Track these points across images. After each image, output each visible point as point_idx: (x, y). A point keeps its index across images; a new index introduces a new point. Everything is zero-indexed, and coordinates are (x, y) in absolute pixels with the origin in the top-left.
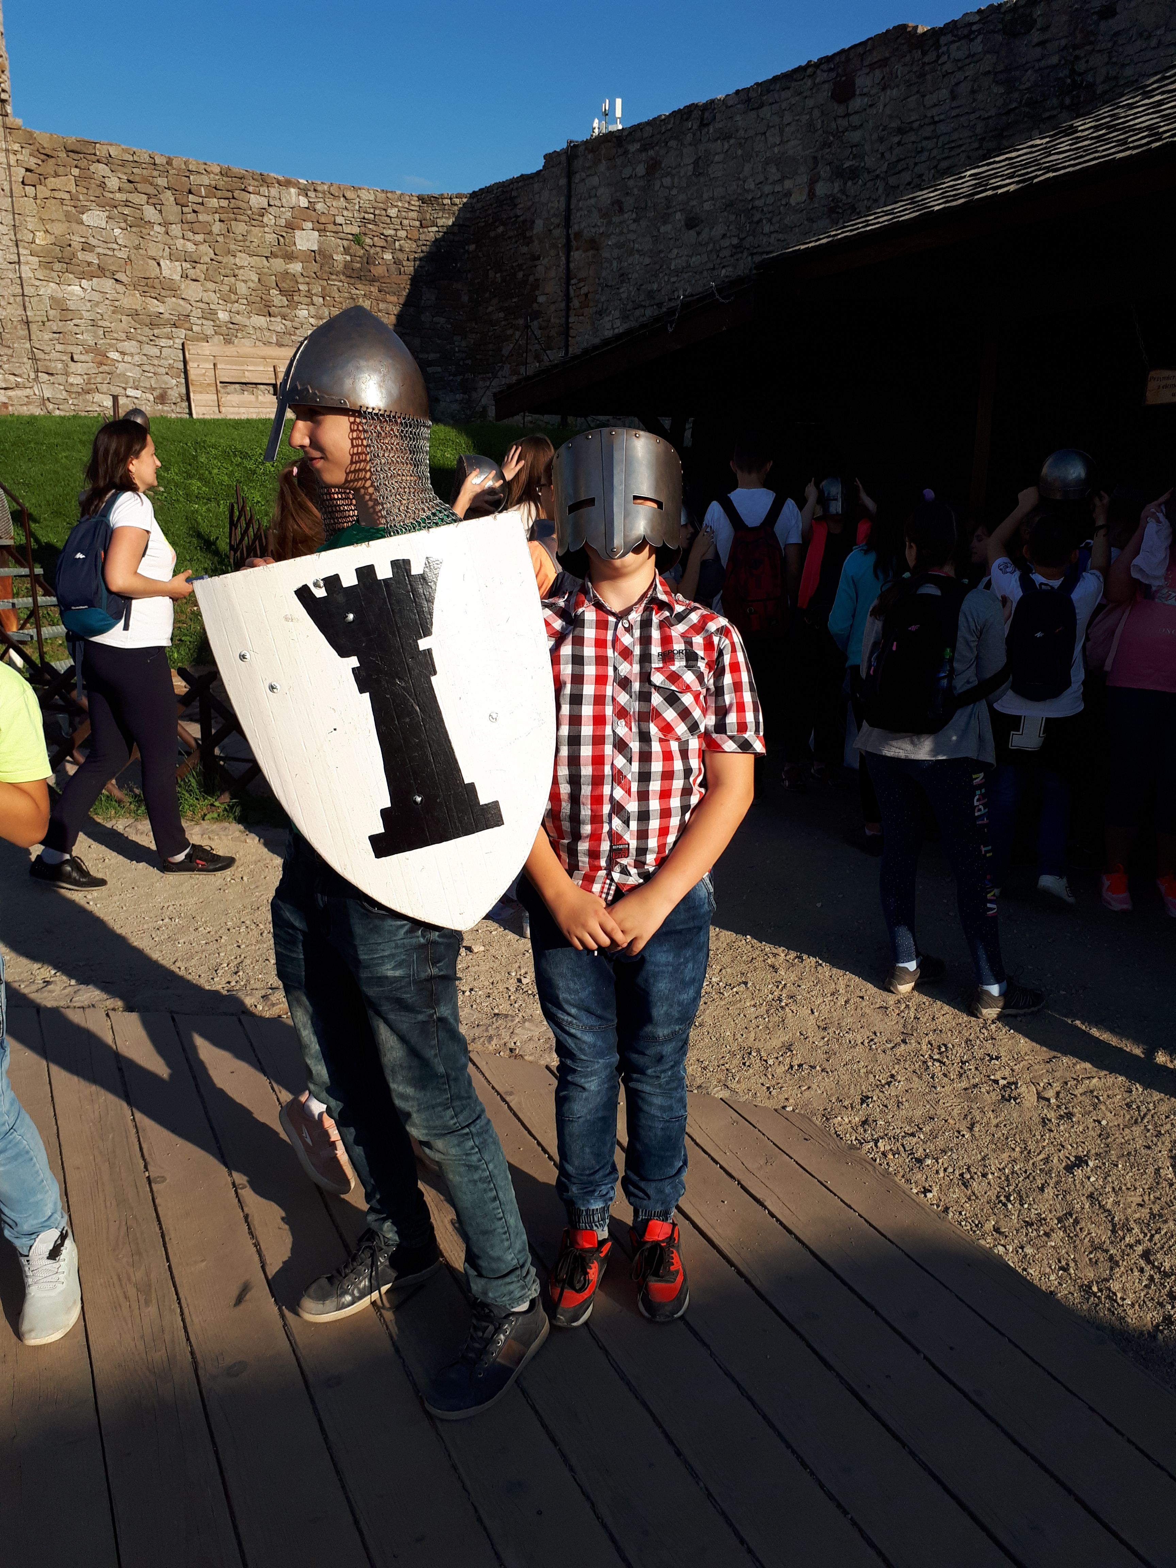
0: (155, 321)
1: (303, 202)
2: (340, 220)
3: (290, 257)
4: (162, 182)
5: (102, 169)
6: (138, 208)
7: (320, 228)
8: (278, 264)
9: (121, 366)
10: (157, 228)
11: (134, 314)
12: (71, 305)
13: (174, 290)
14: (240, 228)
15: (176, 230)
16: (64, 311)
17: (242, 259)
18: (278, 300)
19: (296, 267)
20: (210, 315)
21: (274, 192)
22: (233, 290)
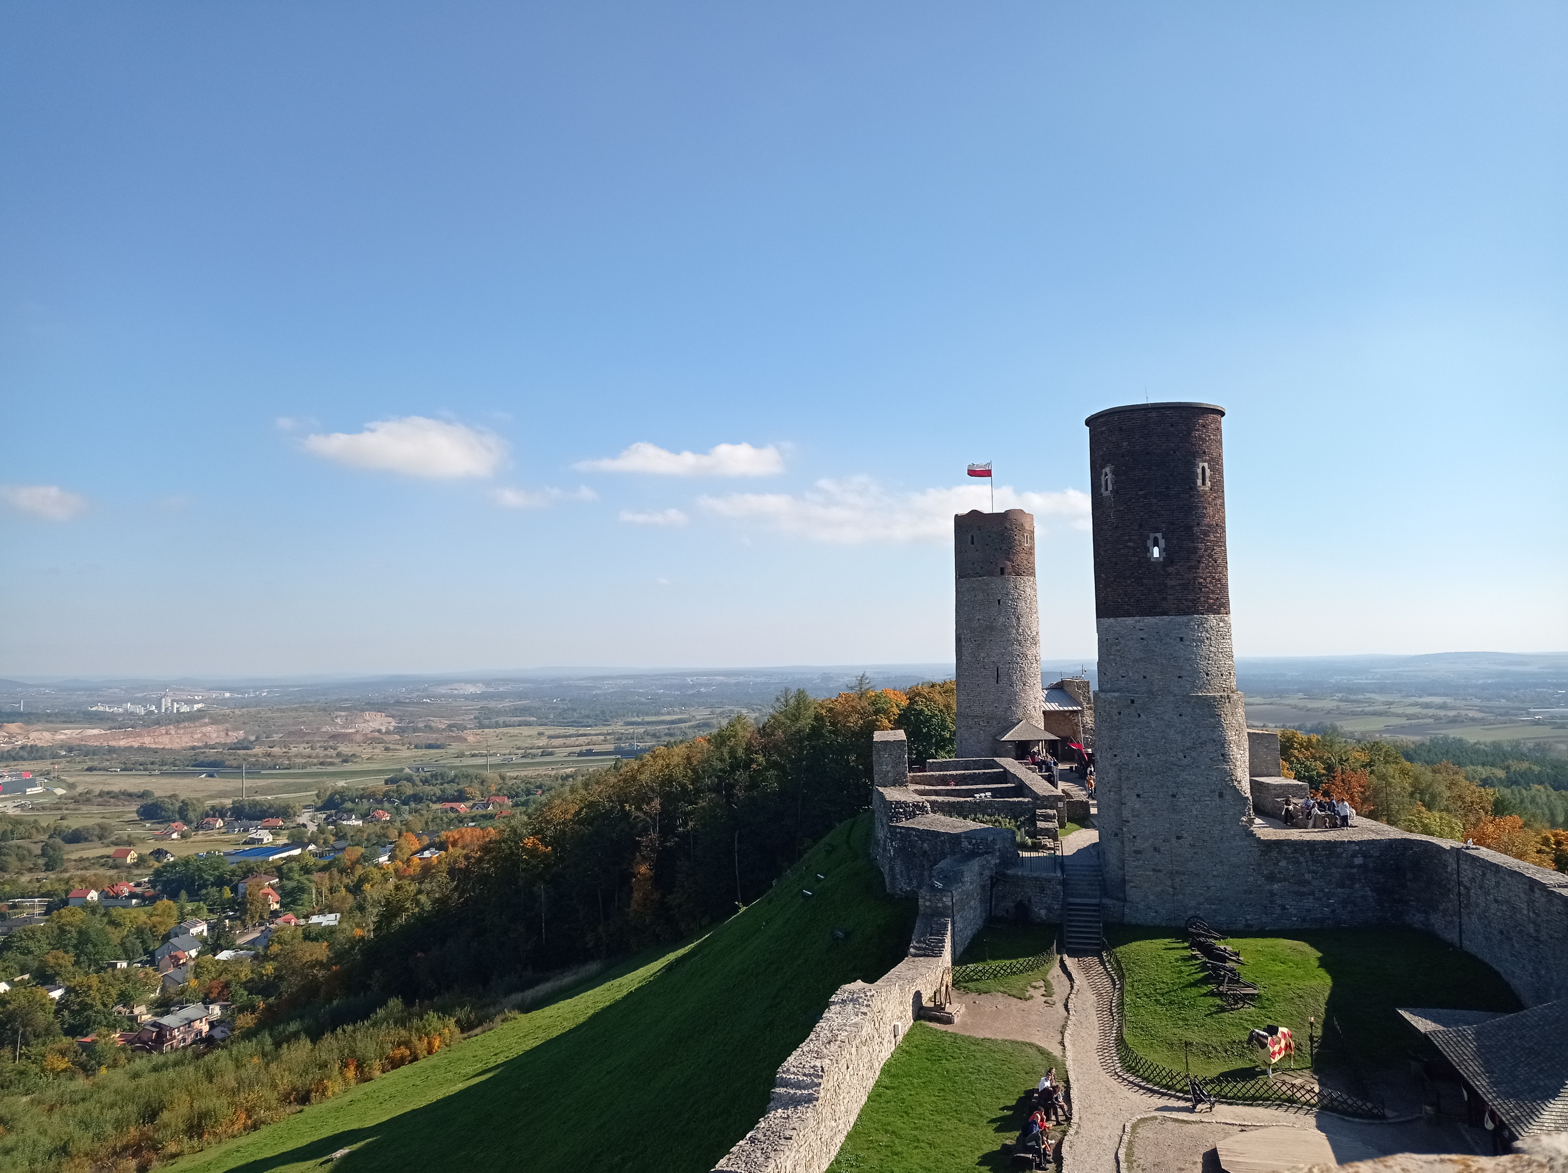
0: (1303, 894)
1: (1357, 848)
2: (1371, 852)
3: (1353, 867)
4: (1306, 849)
5: (1285, 848)
6: (1298, 858)
7: (1365, 857)
8: (1348, 870)
9: (1290, 910)
10: (1304, 864)
11: (1295, 893)
12: (1274, 892)
13: (1309, 883)
14: (1333, 860)
15: (1310, 863)
16: (1272, 894)
17: (1333, 870)
18: (1348, 882)
19: (1355, 870)
20: (1322, 890)
21: (1346, 846)
22: (1330, 881)
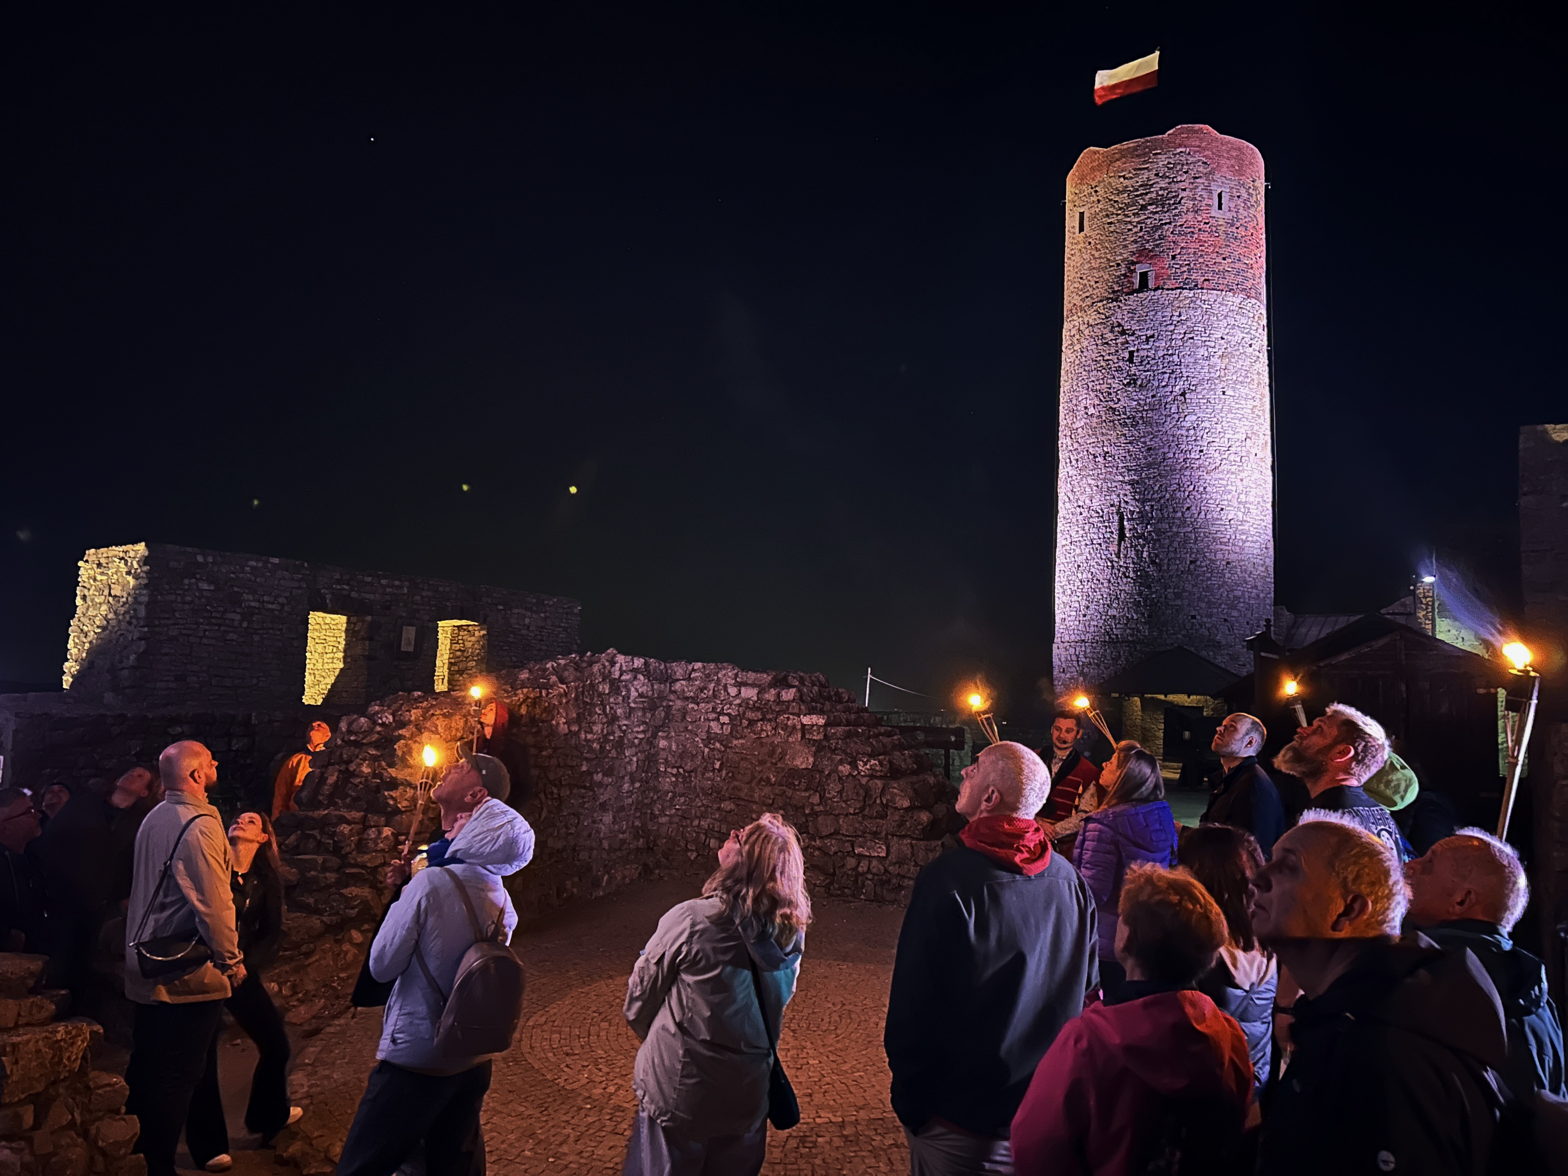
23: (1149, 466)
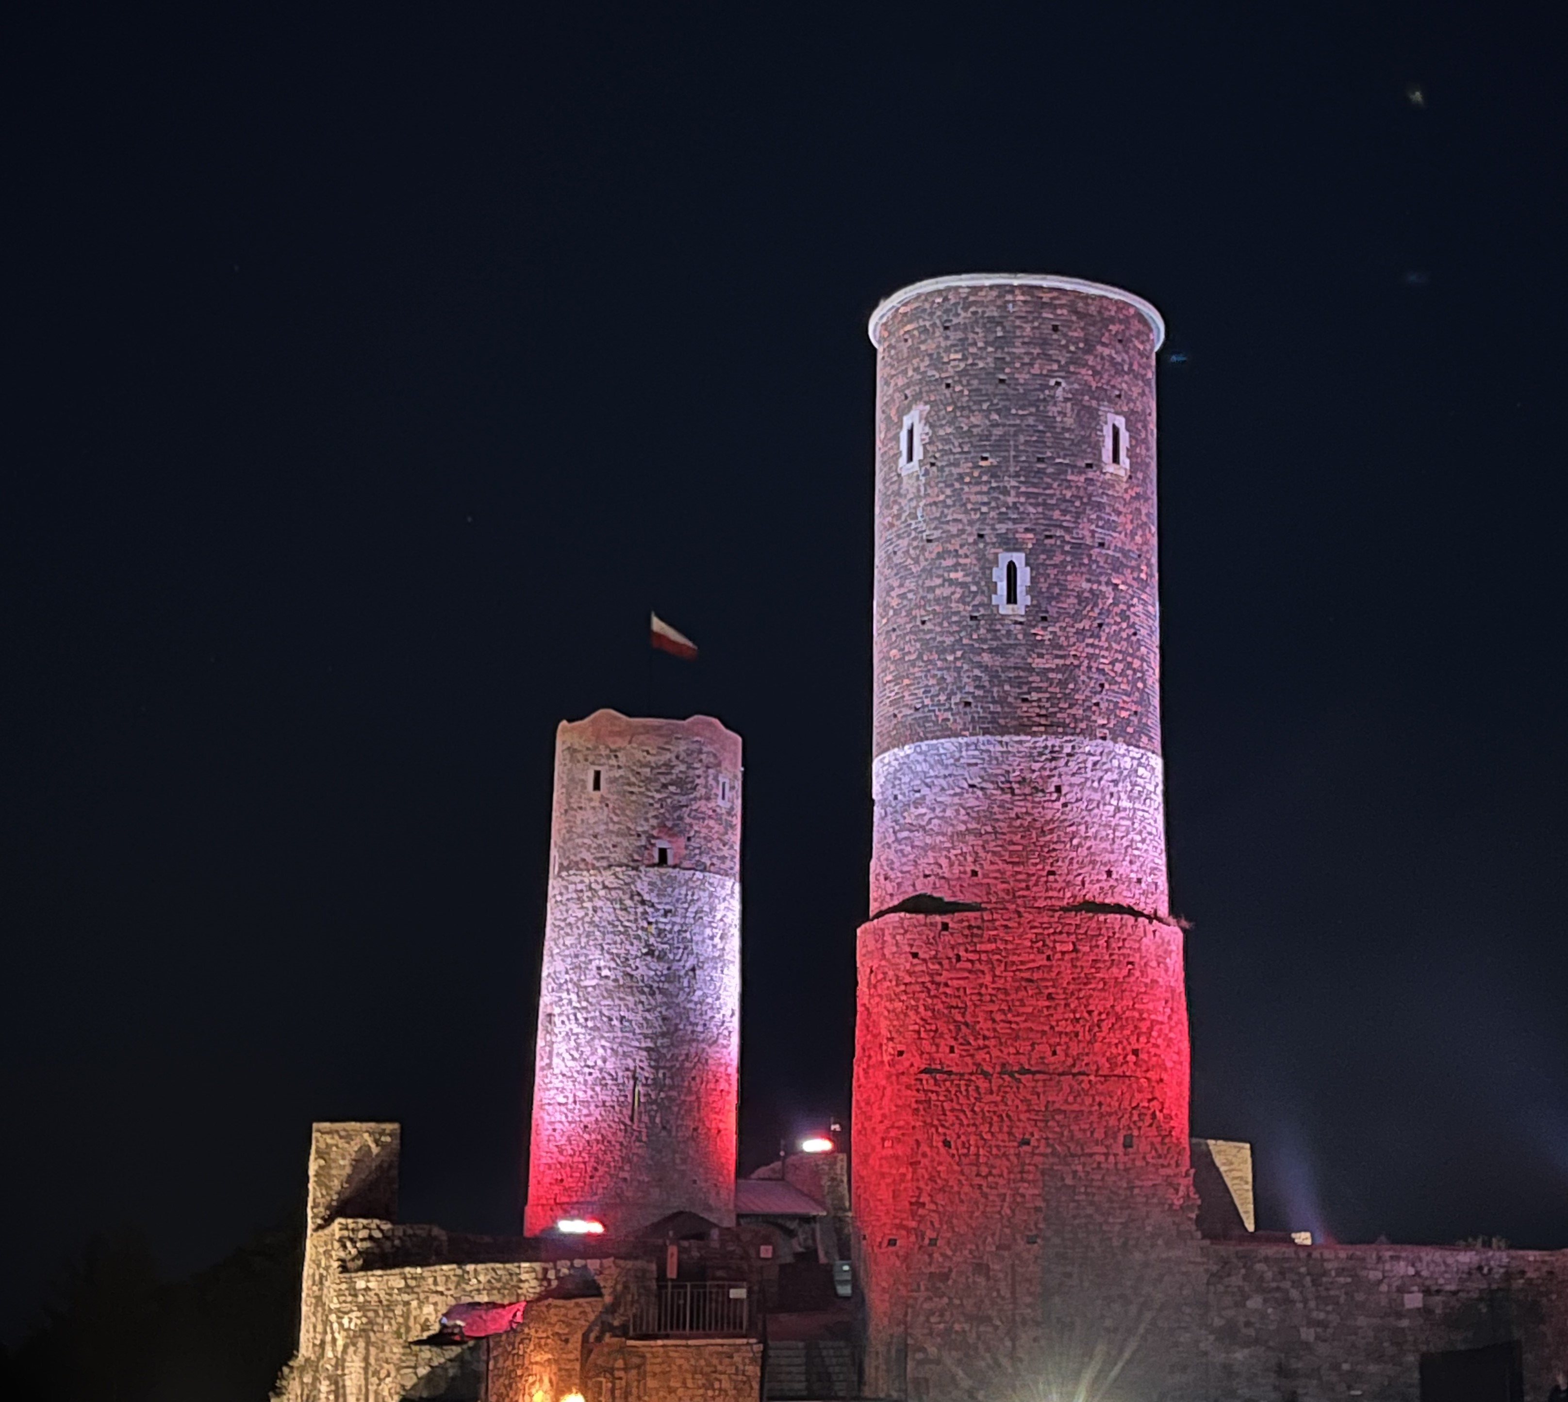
23: (663, 1035)
